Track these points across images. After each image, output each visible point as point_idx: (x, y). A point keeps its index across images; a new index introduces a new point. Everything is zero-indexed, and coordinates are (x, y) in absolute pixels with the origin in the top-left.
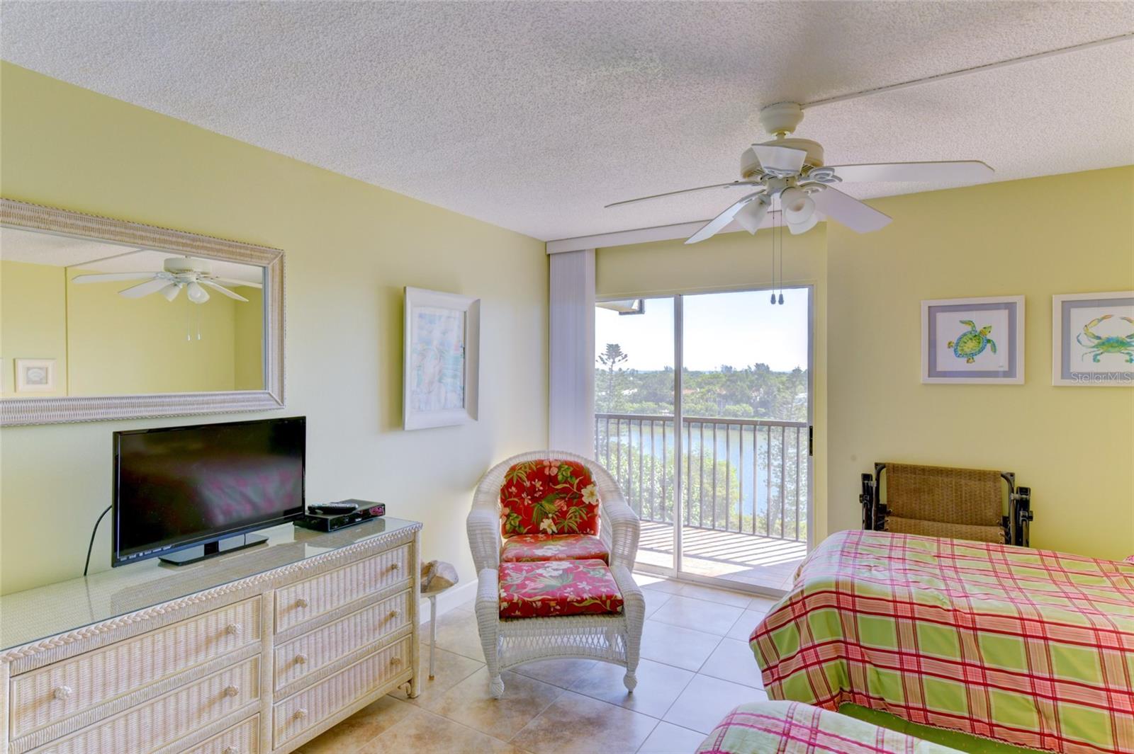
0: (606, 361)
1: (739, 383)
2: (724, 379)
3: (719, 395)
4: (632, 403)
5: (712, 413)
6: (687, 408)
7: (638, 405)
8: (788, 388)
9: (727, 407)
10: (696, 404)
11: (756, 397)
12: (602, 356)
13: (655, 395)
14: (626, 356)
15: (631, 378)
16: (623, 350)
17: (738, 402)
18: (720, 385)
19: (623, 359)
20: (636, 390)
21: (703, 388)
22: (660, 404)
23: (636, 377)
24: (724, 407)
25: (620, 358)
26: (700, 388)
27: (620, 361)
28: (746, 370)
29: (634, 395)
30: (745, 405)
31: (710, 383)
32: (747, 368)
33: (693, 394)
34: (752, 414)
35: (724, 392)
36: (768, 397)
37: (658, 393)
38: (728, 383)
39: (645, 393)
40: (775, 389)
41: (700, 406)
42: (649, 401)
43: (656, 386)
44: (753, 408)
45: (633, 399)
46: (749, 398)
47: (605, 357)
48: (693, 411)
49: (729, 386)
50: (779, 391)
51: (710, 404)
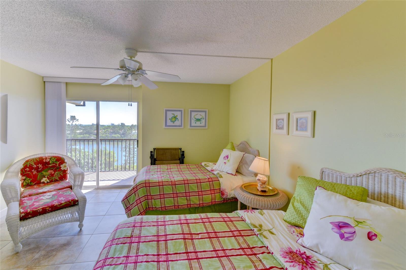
0: (70, 121)
1: (116, 128)
2: (112, 127)
3: (110, 132)
5: (108, 137)
7: (82, 135)
8: (130, 130)
9: (113, 135)
11: (121, 132)
12: (68, 120)
14: (78, 120)
15: (80, 127)
16: (77, 118)
17: (116, 134)
18: (110, 129)
19: (77, 121)
20: (82, 131)
21: (105, 130)
22: (91, 135)
23: (82, 126)
24: (112, 135)
25: (76, 120)
27: (75, 121)
28: (118, 125)
29: (81, 132)
30: (118, 135)
31: (107, 129)
32: (118, 124)
33: (103, 131)
34: (120, 137)
35: (112, 131)
36: (125, 132)
37: (90, 131)
38: (113, 128)
39: (85, 132)
40: (127, 130)
41: (104, 135)
42: (86, 134)
43: (89, 129)
44: (120, 135)
45: (81, 134)
46: (119, 133)
47: (69, 120)
48: (102, 137)
49: (113, 129)
51: (107, 134)
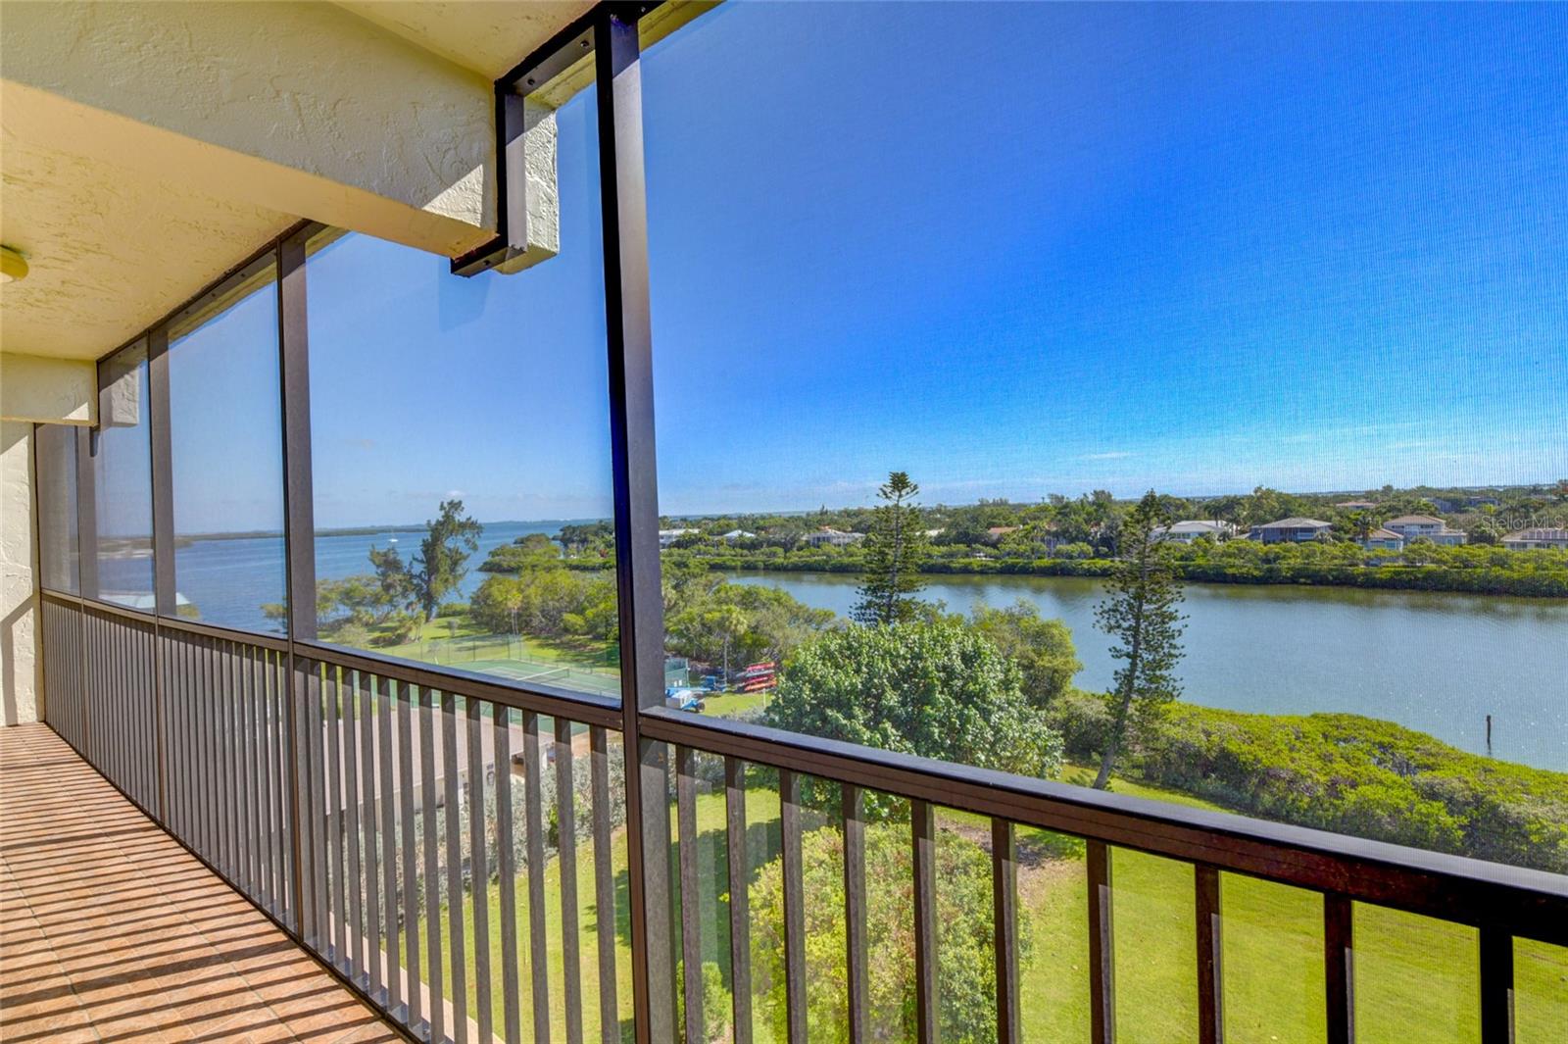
0: (889, 495)
1: (1073, 516)
2: (1053, 513)
3: (1048, 532)
4: (938, 546)
5: (1039, 555)
6: (1007, 549)
7: (945, 548)
8: (1138, 522)
9: (1059, 547)
10: (1018, 545)
11: (1096, 533)
12: (885, 489)
13: (967, 534)
14: (916, 487)
16: (912, 480)
17: (1072, 541)
18: (1048, 520)
19: (912, 491)
20: (943, 530)
21: (1027, 524)
22: (974, 546)
24: (1054, 547)
25: (908, 489)
26: (1024, 525)
27: (908, 493)
28: (1082, 501)
29: (940, 536)
30: (1081, 544)
31: (1035, 518)
32: (1082, 497)
33: (1014, 532)
34: (1092, 555)
35: (1055, 529)
36: (1111, 532)
37: (971, 532)
38: (1059, 517)
39: (954, 533)
40: (1120, 523)
41: (1024, 547)
42: (959, 543)
43: (968, 523)
44: (1093, 546)
45: (939, 541)
46: (1087, 535)
47: (888, 490)
48: (1015, 554)
49: (1060, 521)
50: (1126, 525)
51: (1037, 544)
